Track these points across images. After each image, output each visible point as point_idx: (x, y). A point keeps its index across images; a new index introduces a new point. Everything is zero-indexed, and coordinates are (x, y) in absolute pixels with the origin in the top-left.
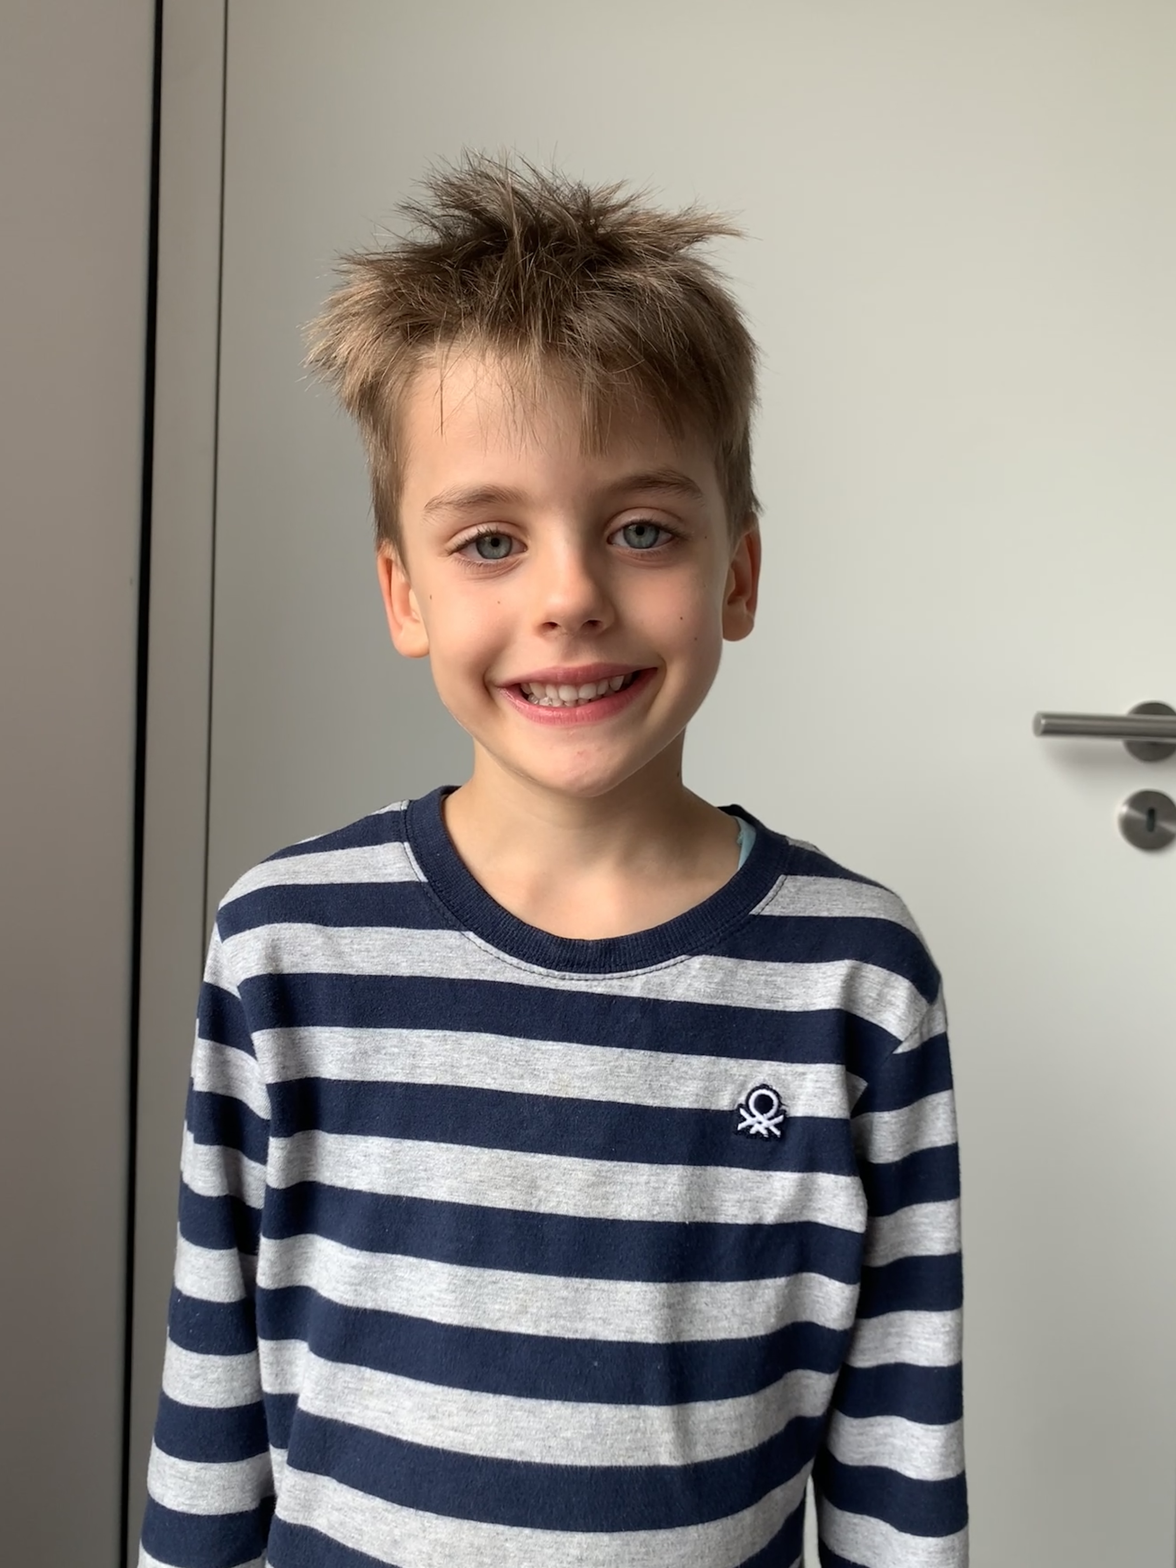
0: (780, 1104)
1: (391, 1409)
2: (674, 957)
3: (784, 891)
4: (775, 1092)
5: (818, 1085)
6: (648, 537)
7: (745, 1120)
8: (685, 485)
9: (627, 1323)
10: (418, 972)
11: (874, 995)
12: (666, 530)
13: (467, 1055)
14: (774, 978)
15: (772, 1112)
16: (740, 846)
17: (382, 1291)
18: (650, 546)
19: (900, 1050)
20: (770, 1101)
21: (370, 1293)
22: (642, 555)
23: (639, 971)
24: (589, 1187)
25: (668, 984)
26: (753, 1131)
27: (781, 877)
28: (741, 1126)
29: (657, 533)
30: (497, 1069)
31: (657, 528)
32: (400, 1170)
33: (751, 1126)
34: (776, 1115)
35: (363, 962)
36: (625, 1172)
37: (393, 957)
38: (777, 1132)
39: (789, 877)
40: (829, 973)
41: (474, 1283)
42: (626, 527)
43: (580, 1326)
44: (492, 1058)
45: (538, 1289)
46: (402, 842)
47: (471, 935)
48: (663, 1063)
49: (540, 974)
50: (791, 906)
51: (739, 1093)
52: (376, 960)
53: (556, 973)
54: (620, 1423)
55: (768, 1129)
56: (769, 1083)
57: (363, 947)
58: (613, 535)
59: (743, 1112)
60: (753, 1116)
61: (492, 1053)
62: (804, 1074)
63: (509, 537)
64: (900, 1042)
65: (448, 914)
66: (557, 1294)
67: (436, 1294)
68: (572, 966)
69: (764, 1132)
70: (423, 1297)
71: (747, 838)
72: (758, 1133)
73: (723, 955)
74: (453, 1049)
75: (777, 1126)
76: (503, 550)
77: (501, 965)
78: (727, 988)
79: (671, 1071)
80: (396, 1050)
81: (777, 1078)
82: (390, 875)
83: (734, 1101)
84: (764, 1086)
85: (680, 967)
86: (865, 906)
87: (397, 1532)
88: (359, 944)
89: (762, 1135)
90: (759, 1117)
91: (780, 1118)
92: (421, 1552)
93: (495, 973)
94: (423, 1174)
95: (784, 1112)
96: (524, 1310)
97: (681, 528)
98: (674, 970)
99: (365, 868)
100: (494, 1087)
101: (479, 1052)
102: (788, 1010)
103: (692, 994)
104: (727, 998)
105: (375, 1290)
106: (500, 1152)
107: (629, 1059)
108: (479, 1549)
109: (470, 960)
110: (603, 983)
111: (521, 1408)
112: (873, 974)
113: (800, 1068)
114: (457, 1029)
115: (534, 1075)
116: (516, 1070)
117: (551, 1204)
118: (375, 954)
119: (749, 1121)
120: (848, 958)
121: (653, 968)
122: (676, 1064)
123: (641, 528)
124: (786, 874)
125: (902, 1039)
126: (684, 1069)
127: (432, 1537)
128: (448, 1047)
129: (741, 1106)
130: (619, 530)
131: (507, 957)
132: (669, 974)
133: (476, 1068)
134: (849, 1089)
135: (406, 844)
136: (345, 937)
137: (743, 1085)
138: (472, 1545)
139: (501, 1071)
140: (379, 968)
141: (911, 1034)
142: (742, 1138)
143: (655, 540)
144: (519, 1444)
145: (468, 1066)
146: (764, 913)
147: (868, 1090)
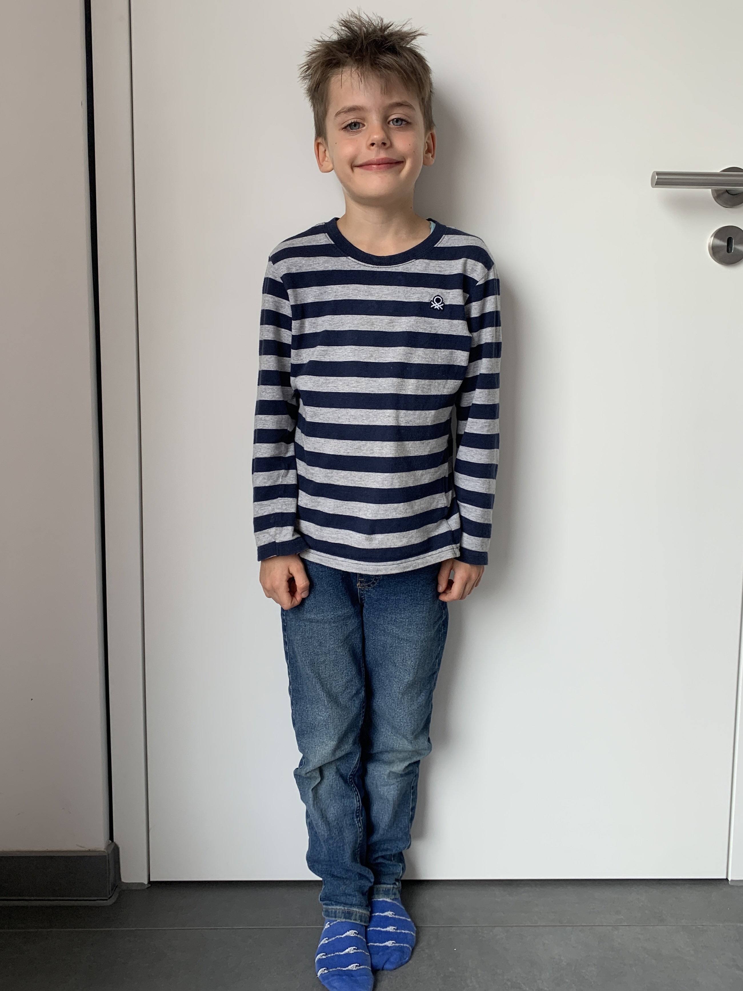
0: (443, 301)
1: (336, 386)
2: (411, 260)
3: (444, 240)
4: (441, 297)
5: (453, 295)
6: (400, 123)
7: (433, 305)
8: (409, 106)
9: (400, 357)
10: (334, 268)
11: (470, 268)
12: (405, 121)
13: (352, 290)
14: (441, 265)
15: (440, 303)
16: (431, 229)
17: (332, 357)
18: (400, 125)
19: (478, 284)
20: (440, 300)
21: (328, 357)
22: (398, 128)
23: (401, 264)
24: (388, 323)
25: (409, 268)
26: (435, 308)
27: (444, 235)
28: (432, 306)
29: (402, 121)
30: (361, 294)
31: (402, 120)
32: (334, 324)
33: (434, 307)
34: (442, 304)
35: (317, 267)
36: (399, 319)
37: (326, 265)
38: (442, 309)
39: (446, 235)
40: (457, 263)
41: (357, 350)
42: (393, 120)
43: (387, 359)
44: (359, 291)
45: (375, 350)
46: (325, 233)
47: (349, 257)
48: (408, 290)
49: (371, 267)
50: (447, 244)
51: (431, 298)
52: (321, 266)
53: (376, 266)
54: (398, 383)
55: (439, 307)
56: (440, 295)
57: (317, 263)
58: (390, 121)
59: (432, 302)
60: (435, 304)
61: (359, 290)
62: (449, 292)
63: (359, 123)
64: (478, 282)
65: (342, 253)
66: (381, 352)
67: (347, 354)
68: (381, 264)
69: (438, 308)
70: (343, 356)
71: (433, 225)
72: (436, 308)
73: (426, 259)
74: (347, 289)
75: (442, 307)
76: (357, 127)
77: (359, 265)
78: (427, 268)
79: (411, 291)
80: (330, 291)
81: (442, 293)
82: (322, 242)
83: (430, 300)
84: (438, 296)
85: (413, 263)
86: (469, 242)
87: (339, 415)
88: (315, 262)
89: (437, 309)
90: (437, 304)
91: (443, 305)
92: (346, 419)
93: (358, 268)
94: (341, 324)
95: (444, 303)
96: (372, 356)
97: (409, 121)
98: (411, 264)
99: (314, 241)
100: (360, 299)
101: (355, 289)
102: (445, 274)
103: (416, 270)
104: (427, 271)
105: (329, 356)
106: (363, 316)
107: (399, 289)
108: (362, 416)
109: (350, 264)
110: (390, 268)
111: (372, 381)
112: (470, 262)
113: (448, 291)
114: (348, 284)
115: (371, 295)
116: (366, 294)
117: (378, 328)
118: (321, 264)
119: (434, 305)
120: (463, 258)
121: (405, 263)
122: (412, 290)
123: (398, 120)
124: (445, 235)
125: (478, 280)
126: (414, 291)
127: (349, 414)
128: (345, 289)
129: (431, 301)
130: (391, 120)
131: (361, 263)
132: (410, 265)
133: (354, 294)
134: (464, 297)
135: (326, 234)
136: (311, 260)
137: (432, 295)
138: (360, 415)
139: (362, 294)
140: (322, 268)
141: (481, 279)
142: (432, 310)
143: (402, 123)
144: (372, 389)
145: (352, 294)
146: (438, 246)
147: (469, 296)
